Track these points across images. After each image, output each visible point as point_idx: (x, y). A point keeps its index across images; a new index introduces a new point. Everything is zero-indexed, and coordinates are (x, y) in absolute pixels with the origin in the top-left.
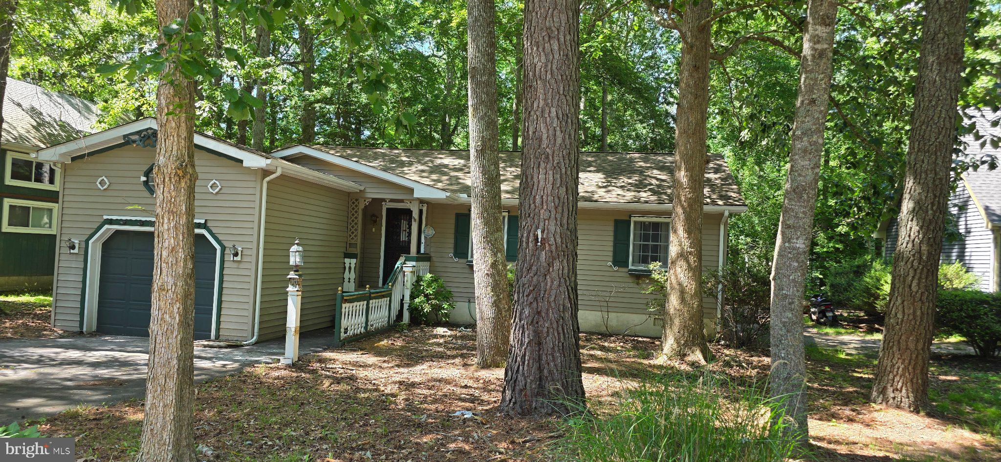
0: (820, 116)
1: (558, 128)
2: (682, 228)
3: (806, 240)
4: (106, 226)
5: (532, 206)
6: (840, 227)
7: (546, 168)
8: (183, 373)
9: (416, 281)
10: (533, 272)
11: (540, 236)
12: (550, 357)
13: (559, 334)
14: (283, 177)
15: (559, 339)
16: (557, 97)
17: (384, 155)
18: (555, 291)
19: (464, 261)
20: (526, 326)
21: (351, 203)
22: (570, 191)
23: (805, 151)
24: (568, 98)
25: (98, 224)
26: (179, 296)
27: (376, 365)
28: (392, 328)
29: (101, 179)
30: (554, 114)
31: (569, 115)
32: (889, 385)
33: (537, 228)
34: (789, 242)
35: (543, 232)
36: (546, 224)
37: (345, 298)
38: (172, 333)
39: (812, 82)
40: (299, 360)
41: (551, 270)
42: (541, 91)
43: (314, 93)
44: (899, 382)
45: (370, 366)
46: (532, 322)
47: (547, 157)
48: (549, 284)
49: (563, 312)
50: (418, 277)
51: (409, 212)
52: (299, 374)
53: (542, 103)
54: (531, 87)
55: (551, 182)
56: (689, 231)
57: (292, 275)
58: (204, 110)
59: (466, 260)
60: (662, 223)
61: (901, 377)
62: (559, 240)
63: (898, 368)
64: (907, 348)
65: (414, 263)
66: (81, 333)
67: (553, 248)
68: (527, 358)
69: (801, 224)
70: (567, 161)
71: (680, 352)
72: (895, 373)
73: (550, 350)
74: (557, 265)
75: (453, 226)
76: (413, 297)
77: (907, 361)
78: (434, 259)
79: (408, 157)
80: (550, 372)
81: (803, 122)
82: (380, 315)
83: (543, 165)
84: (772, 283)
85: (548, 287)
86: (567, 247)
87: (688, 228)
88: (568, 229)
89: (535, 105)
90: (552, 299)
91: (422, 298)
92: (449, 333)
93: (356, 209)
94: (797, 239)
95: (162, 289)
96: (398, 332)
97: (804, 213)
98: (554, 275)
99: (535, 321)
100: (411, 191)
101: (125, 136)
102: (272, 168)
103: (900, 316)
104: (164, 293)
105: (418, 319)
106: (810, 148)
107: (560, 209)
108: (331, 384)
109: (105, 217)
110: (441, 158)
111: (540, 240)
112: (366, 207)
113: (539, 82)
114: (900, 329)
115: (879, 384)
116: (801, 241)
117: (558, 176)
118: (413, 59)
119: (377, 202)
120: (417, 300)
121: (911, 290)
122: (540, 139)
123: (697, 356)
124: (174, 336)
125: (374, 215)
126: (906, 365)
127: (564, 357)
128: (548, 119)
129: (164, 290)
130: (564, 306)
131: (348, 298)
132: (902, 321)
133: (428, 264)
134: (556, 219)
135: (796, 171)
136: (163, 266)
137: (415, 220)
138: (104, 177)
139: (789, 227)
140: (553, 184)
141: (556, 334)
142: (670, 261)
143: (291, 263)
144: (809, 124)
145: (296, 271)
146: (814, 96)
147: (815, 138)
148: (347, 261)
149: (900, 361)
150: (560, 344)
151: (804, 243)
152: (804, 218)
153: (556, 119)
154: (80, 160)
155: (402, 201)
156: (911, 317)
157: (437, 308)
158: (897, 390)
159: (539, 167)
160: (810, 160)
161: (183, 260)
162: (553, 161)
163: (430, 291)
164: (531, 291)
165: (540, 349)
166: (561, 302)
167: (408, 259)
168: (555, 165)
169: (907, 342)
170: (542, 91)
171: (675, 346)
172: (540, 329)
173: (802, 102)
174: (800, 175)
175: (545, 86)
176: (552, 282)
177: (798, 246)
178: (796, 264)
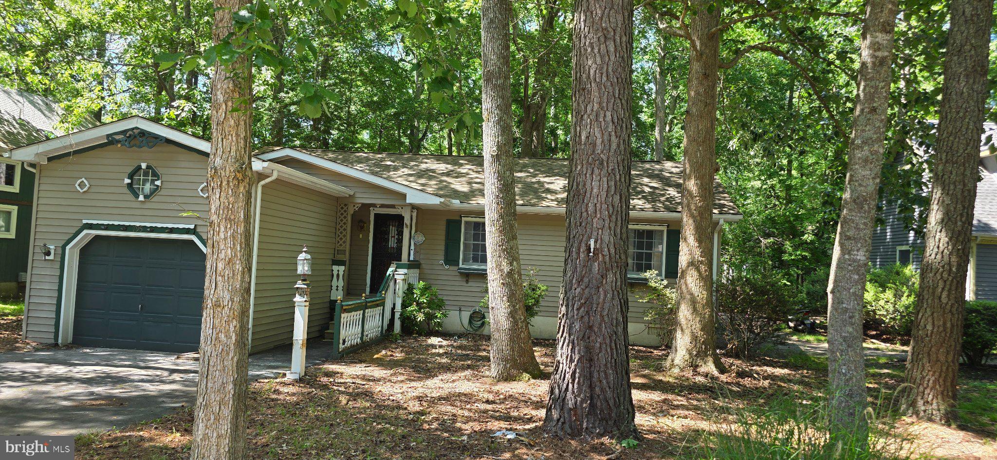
0: (882, 125)
1: (613, 133)
2: (692, 237)
3: (866, 252)
4: (85, 232)
5: (585, 214)
6: (806, 236)
7: (600, 174)
8: (239, 399)
9: (407, 290)
10: (584, 284)
11: (592, 247)
12: (602, 374)
13: (611, 349)
14: (278, 181)
15: (612, 355)
16: (613, 101)
17: (367, 159)
18: (608, 304)
19: (455, 268)
20: (576, 342)
21: (339, 208)
22: (623, 199)
23: (866, 161)
24: (623, 101)
25: (77, 229)
26: (236, 313)
27: (385, 379)
28: (386, 338)
29: (80, 180)
30: (609, 118)
31: (624, 119)
32: (919, 398)
33: (590, 238)
34: (849, 254)
35: (596, 242)
36: (600, 233)
37: (344, 308)
38: (228, 354)
39: (872, 90)
40: (306, 374)
41: (604, 282)
42: (595, 94)
43: (290, 95)
44: (929, 394)
45: (379, 380)
46: (583, 337)
47: (602, 163)
48: (602, 297)
49: (616, 327)
50: (409, 284)
51: (400, 219)
52: (310, 390)
53: (596, 106)
54: (584, 89)
55: (605, 190)
56: (699, 240)
57: (300, 284)
58: (183, 110)
59: (457, 268)
60: (656, 231)
61: (931, 390)
62: (613, 251)
63: (929, 381)
64: (938, 360)
65: (405, 271)
66: (55, 346)
67: (607, 258)
68: (577, 375)
69: (862, 235)
70: (621, 168)
71: (692, 362)
72: (925, 385)
73: (602, 366)
74: (610, 276)
75: (444, 233)
76: (404, 306)
77: (937, 374)
78: (424, 266)
79: (393, 162)
80: (602, 390)
81: (863, 131)
82: (374, 323)
83: (596, 171)
84: (830, 296)
85: (601, 300)
86: (620, 258)
87: (699, 237)
88: (621, 238)
89: (589, 108)
90: (605, 313)
91: (414, 307)
92: (445, 343)
93: (345, 214)
94: (858, 251)
95: (217, 305)
96: (392, 342)
97: (865, 224)
98: (608, 287)
99: (586, 337)
100: (404, 196)
101: (108, 136)
102: (268, 171)
103: (929, 327)
104: (219, 309)
105: (410, 328)
106: (871, 157)
107: (614, 217)
108: (348, 401)
109: (85, 222)
110: (426, 163)
111: (592, 250)
112: (355, 212)
113: (593, 85)
114: (930, 341)
115: (908, 396)
116: (861, 253)
117: (613, 183)
118: (381, 63)
119: (366, 207)
120: (409, 309)
121: (940, 301)
122: (594, 145)
123: (710, 367)
124: (230, 357)
125: (361, 221)
126: (937, 377)
127: (617, 374)
128: (603, 123)
129: (219, 306)
130: (617, 319)
131: (347, 307)
132: (932, 332)
133: (417, 271)
134: (610, 228)
135: (856, 181)
136: (218, 279)
137: (407, 225)
138: (83, 179)
139: (849, 238)
140: (607, 191)
141: (609, 350)
142: (680, 271)
143: (299, 272)
144: (870, 133)
145: (303, 280)
146: (875, 105)
147: (876, 147)
148: (335, 268)
149: (931, 373)
150: (613, 361)
151: (865, 255)
152: (865, 229)
153: (611, 124)
154: (58, 161)
155: (393, 206)
156: (941, 329)
157: (430, 317)
158: (928, 402)
159: (592, 173)
160: (871, 170)
161: (240, 273)
162: (608, 167)
163: (424, 300)
164: (582, 305)
165: (591, 366)
166: (614, 316)
167: (399, 267)
168: (610, 172)
169: (937, 354)
170: (597, 94)
171: (687, 357)
172: (592, 344)
173: (862, 111)
174: (860, 185)
175: (600, 89)
176: (606, 296)
177: (858, 258)
178: (856, 277)
